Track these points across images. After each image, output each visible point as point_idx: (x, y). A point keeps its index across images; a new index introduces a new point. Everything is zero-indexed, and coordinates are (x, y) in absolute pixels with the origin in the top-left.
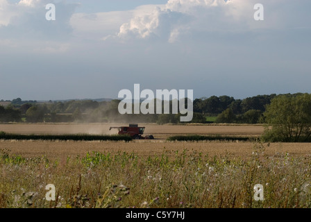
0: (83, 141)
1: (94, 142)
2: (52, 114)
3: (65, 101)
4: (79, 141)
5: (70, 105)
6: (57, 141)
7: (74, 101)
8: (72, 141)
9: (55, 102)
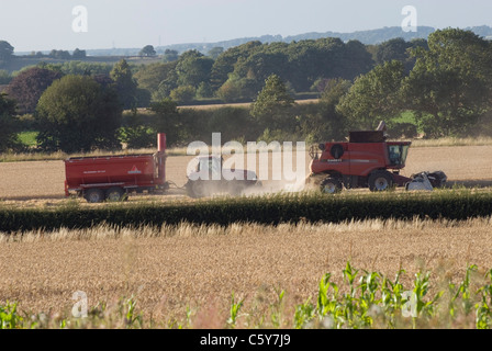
0: (304, 227)
1: (354, 227)
2: (156, 107)
3: (217, 49)
4: (283, 227)
5: (238, 66)
6: (185, 230)
7: (256, 44)
8: (252, 229)
9: (171, 54)
